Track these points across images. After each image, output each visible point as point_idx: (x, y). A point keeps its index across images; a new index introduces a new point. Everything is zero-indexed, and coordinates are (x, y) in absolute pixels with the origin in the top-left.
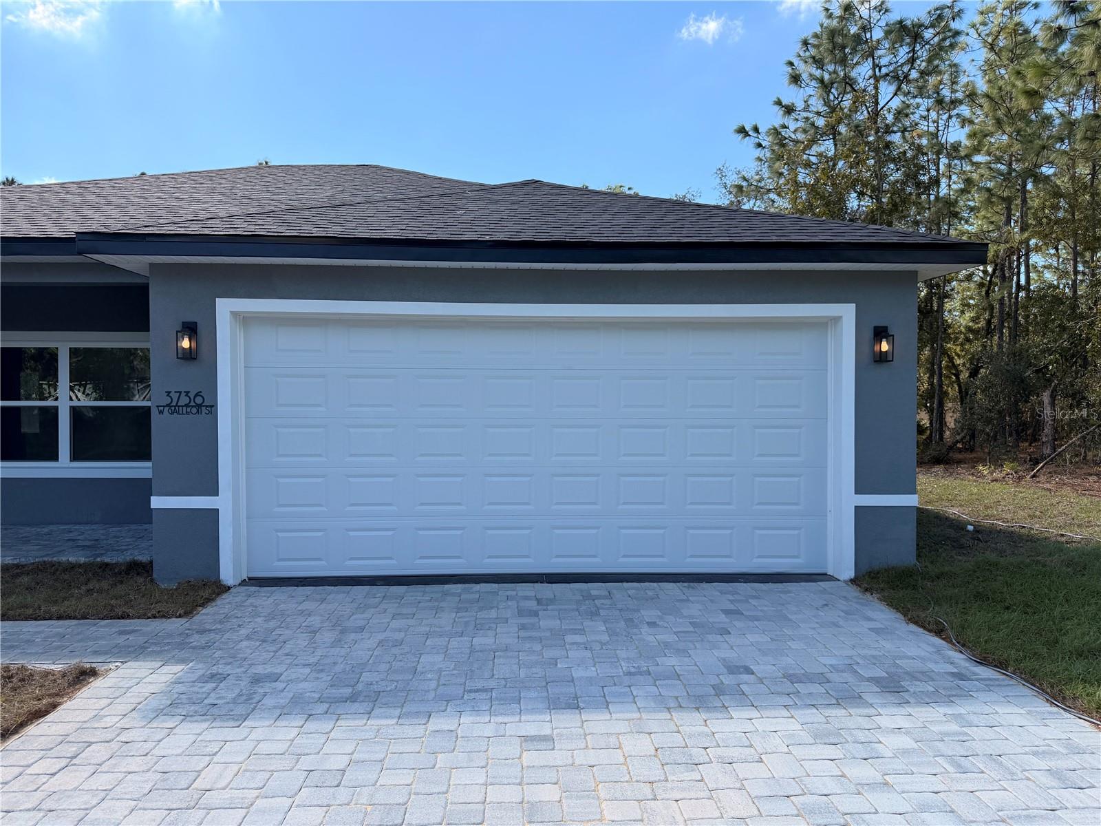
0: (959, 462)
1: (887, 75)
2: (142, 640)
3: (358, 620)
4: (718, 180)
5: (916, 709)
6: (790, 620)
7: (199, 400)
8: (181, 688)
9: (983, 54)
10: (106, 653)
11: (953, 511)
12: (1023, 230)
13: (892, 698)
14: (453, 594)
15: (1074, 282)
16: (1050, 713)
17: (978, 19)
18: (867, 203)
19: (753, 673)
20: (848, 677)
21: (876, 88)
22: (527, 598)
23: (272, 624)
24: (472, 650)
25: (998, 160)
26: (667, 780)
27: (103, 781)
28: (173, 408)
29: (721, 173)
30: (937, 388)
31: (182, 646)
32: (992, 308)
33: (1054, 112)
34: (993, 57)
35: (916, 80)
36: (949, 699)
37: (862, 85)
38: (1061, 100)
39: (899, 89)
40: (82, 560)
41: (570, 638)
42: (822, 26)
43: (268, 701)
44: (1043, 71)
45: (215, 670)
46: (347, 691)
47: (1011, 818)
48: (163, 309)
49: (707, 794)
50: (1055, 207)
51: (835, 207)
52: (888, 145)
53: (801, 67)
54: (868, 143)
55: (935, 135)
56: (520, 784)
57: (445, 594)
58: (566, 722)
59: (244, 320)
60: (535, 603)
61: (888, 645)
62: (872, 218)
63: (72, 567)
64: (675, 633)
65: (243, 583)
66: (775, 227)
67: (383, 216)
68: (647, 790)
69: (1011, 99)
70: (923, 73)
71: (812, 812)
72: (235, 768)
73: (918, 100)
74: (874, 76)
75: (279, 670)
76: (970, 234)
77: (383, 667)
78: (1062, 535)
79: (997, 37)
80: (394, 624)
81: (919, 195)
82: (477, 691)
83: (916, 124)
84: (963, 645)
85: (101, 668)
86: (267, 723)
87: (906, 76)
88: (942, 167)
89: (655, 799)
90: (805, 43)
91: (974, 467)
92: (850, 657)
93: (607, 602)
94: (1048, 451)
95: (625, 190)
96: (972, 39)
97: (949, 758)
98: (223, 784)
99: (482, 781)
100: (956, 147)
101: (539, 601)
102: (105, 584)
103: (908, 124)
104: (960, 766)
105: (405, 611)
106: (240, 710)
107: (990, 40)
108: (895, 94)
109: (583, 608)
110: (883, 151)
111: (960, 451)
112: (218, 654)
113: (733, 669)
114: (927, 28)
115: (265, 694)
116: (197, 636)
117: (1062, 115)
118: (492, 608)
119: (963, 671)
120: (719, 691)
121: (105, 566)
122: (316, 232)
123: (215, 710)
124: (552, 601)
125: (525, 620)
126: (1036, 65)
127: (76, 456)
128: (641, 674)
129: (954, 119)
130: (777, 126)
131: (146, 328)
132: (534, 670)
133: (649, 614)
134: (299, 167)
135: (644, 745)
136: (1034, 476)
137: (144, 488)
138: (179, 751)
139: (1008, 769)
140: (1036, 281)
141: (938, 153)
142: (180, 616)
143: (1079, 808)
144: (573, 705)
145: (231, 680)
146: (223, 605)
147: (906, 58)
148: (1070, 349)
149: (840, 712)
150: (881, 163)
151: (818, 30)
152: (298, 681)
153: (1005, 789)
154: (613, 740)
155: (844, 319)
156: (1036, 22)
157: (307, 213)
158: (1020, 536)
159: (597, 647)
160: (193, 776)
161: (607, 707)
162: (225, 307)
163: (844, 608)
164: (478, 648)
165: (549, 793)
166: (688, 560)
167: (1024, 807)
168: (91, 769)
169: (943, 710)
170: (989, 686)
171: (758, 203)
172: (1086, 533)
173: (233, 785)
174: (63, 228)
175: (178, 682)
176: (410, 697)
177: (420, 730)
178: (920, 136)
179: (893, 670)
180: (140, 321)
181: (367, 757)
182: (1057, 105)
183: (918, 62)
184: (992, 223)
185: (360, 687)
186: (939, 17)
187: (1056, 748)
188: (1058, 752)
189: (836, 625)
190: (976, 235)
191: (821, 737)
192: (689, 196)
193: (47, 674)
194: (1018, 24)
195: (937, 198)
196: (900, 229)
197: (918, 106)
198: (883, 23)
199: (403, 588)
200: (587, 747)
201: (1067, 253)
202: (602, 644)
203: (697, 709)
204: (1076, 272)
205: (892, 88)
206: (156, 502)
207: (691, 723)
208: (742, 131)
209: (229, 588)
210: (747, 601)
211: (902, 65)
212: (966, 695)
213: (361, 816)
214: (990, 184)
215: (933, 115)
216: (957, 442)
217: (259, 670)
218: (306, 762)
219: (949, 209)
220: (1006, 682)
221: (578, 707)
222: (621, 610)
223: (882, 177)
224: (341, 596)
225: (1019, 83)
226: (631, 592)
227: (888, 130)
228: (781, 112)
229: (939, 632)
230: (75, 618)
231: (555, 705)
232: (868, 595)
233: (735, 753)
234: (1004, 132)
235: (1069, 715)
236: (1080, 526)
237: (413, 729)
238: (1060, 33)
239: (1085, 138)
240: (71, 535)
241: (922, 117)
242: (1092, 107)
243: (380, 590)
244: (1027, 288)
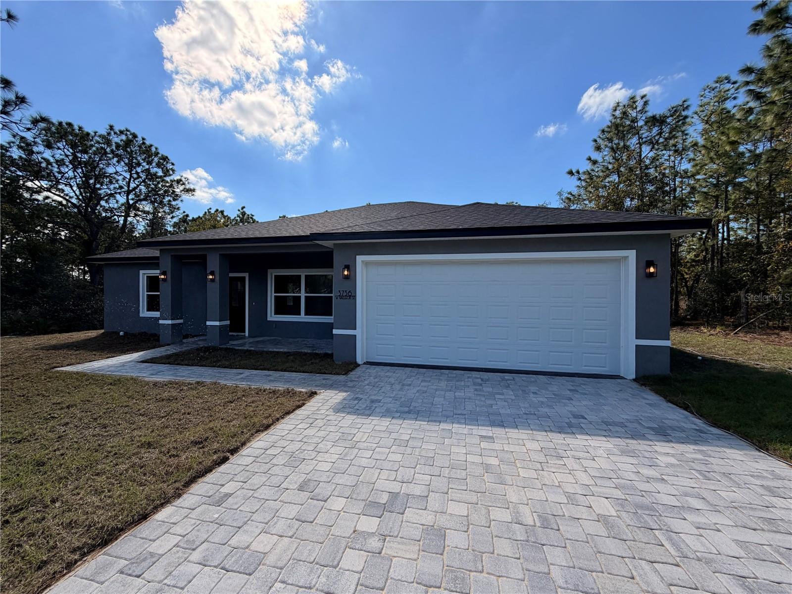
0: (689, 325)
1: (646, 141)
2: (331, 382)
3: (408, 381)
4: (559, 197)
5: (676, 445)
6: (602, 396)
7: (350, 294)
8: (345, 402)
9: (700, 126)
10: (319, 386)
11: (689, 349)
12: (726, 210)
13: (661, 438)
14: (445, 374)
15: (758, 235)
16: (759, 456)
17: (698, 109)
18: (635, 202)
19: (586, 419)
20: (636, 425)
21: (640, 148)
22: (477, 378)
23: (376, 380)
24: (455, 398)
25: (711, 177)
26: (548, 463)
27: (322, 434)
28: (341, 297)
29: (560, 194)
30: (675, 289)
31: (345, 386)
32: (707, 250)
33: (745, 150)
34: (707, 126)
35: (663, 143)
36: (695, 443)
37: (633, 148)
38: (749, 144)
39: (653, 147)
40: (309, 351)
41: (497, 396)
42: (611, 122)
43: (377, 410)
44: (740, 131)
45: (357, 396)
46: (407, 409)
47: (740, 507)
48: (338, 260)
49: (568, 471)
50: (746, 199)
51: (618, 205)
52: (647, 175)
53: (600, 141)
54: (636, 175)
55: (673, 167)
56: (481, 456)
57: (442, 374)
58: (498, 432)
59: (366, 264)
60: (480, 380)
61: (657, 412)
62: (638, 209)
63: (306, 354)
64: (546, 398)
65: (365, 363)
66: (593, 216)
67: (417, 221)
68: (539, 466)
69: (719, 146)
70: (666, 139)
71: (623, 487)
72: (368, 434)
73: (664, 152)
74: (639, 143)
75: (381, 398)
76: (694, 215)
77: (420, 401)
78: (758, 365)
79: (710, 117)
80: (423, 384)
81: (664, 197)
82: (459, 414)
83: (663, 163)
84: (701, 416)
85: (318, 392)
86: (378, 418)
87: (657, 142)
88: (677, 183)
89: (543, 470)
90: (603, 131)
91: (698, 328)
92: (637, 416)
93: (513, 382)
94: (744, 321)
95: (514, 204)
96: (696, 119)
97: (699, 471)
98: (363, 440)
99: (464, 452)
100: (686, 172)
101: (482, 380)
102: (317, 361)
103: (658, 164)
104: (706, 476)
105: (426, 379)
106: (367, 412)
107: (706, 119)
108: (651, 150)
109: (501, 384)
110: (645, 178)
111: (688, 320)
112: (358, 390)
113: (576, 416)
114: (669, 117)
115: (376, 407)
116: (350, 383)
117: (750, 151)
118: (462, 381)
119: (702, 429)
120: (570, 425)
121: (317, 354)
122: (393, 229)
123: (358, 411)
124: (488, 380)
125: (477, 387)
126: (734, 128)
127: (306, 314)
128: (531, 414)
129: (684, 159)
130: (589, 170)
131: (332, 267)
132: (483, 408)
133: (533, 388)
134: (383, 204)
135: (535, 446)
136: (736, 333)
137: (331, 326)
138: (347, 426)
139: (736, 481)
140: (733, 236)
141: (676, 176)
142: (343, 375)
143: (784, 508)
144: (502, 425)
145: (363, 401)
146: (358, 371)
147: (657, 132)
148: (757, 269)
149: (634, 442)
150: (643, 183)
151: (610, 124)
152: (387, 403)
153: (735, 492)
154: (521, 441)
155: (630, 258)
156: (734, 107)
157: (389, 222)
158: (730, 364)
159: (510, 401)
160: (353, 435)
161: (517, 427)
162: (360, 259)
163: (631, 393)
164: (457, 397)
165: (494, 461)
166: (550, 366)
167: (748, 503)
168: (318, 429)
169: (692, 447)
170: (719, 438)
171: (579, 206)
172: (773, 364)
173: (367, 441)
174: (305, 232)
175: (344, 399)
176: (431, 414)
177: (437, 428)
178: (665, 169)
179: (661, 424)
180: (329, 264)
181: (417, 436)
182: (747, 147)
183: (664, 134)
184: (707, 208)
185: (411, 408)
186: (675, 111)
187: (765, 474)
188: (767, 477)
189: (627, 400)
190: (697, 215)
191: (623, 453)
192: (545, 205)
193: (301, 392)
194: (723, 109)
195: (675, 197)
196: (655, 214)
197: (664, 155)
198: (644, 118)
199: (425, 370)
200: (509, 443)
201: (754, 221)
202: (512, 400)
203: (560, 432)
204: (759, 230)
205: (649, 148)
206: (335, 332)
207: (558, 438)
208: (571, 173)
209: (359, 365)
210: (580, 386)
211: (655, 136)
212: (705, 442)
213: (417, 460)
214: (705, 190)
215: (672, 158)
216: (687, 315)
217: (373, 397)
218: (394, 436)
219: (683, 203)
220: (729, 437)
221: (503, 426)
222: (519, 386)
223: (643, 190)
224: (401, 371)
225: (724, 138)
226: (524, 378)
227: (647, 167)
228: (591, 164)
229: (686, 408)
230: (308, 373)
231: (493, 424)
232: (644, 387)
233: (581, 455)
234: (715, 163)
235: (772, 459)
236: (769, 360)
237: (434, 427)
238: (750, 111)
239: (767, 162)
240: (305, 342)
241: (665, 160)
242: (769, 145)
243: (416, 370)
244: (728, 239)
